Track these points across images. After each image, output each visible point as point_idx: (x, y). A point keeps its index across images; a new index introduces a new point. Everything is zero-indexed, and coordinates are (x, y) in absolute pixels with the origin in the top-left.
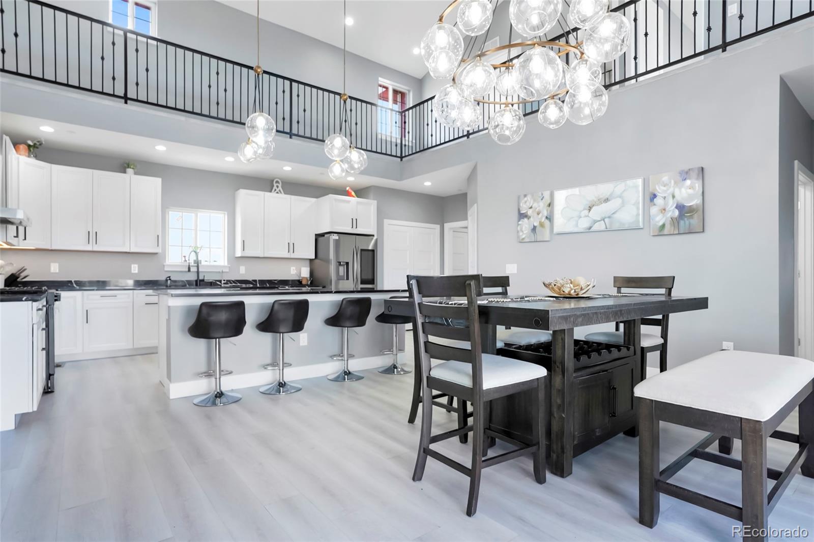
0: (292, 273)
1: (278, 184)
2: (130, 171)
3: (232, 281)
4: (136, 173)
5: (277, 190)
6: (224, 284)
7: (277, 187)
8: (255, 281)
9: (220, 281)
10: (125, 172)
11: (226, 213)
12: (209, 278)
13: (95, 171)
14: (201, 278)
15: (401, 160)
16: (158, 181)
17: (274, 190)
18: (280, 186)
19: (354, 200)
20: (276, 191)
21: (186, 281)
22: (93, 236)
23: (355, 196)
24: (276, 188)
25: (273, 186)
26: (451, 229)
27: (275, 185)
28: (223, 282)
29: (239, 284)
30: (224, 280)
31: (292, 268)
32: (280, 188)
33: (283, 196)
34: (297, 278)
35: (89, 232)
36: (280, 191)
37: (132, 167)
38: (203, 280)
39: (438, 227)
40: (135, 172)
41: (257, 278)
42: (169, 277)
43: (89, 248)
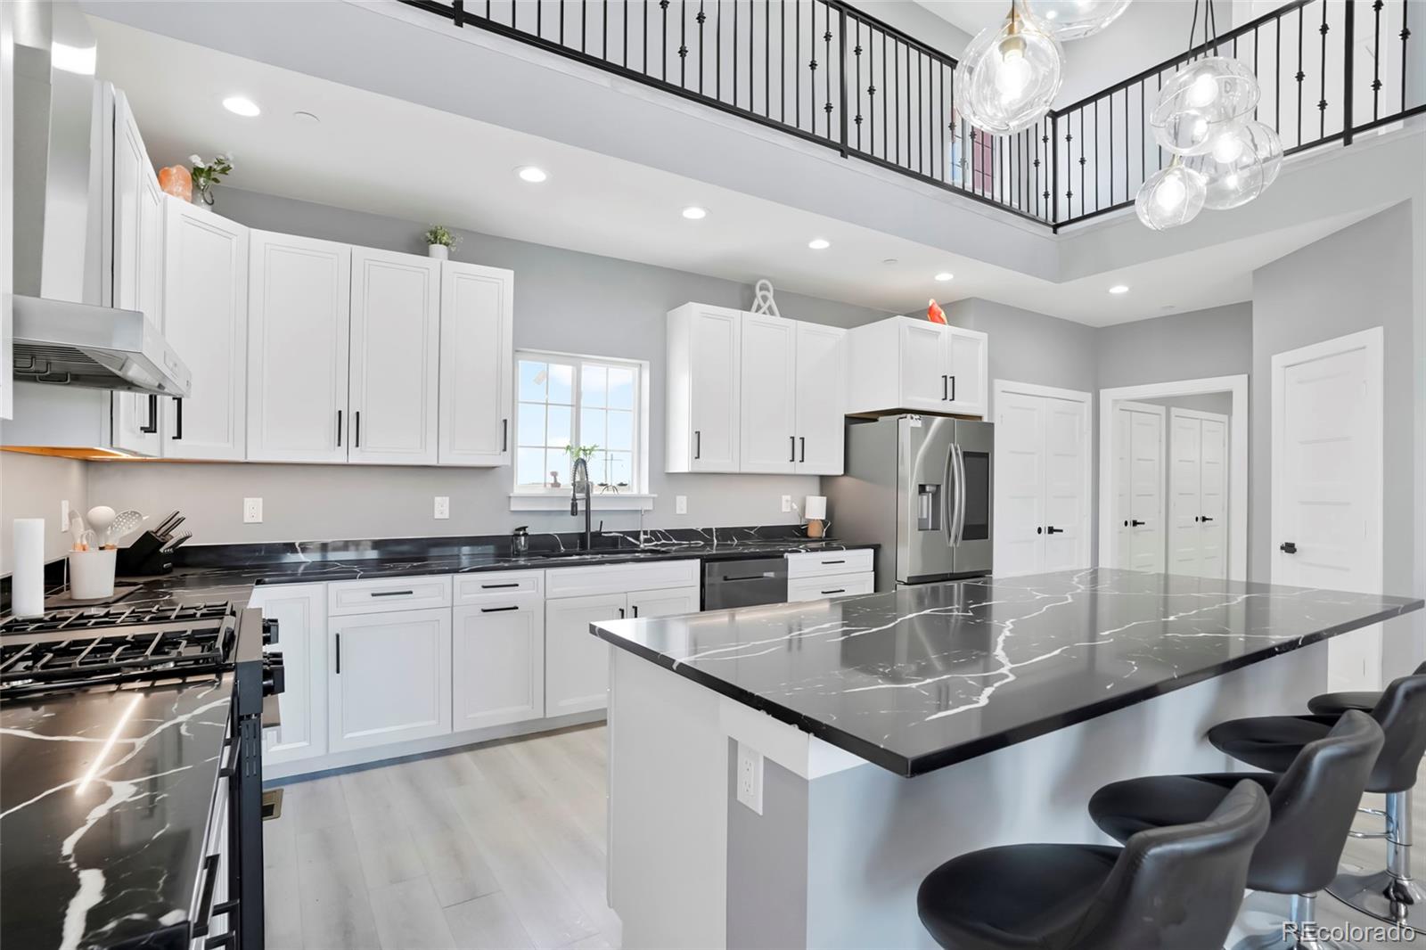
0: (784, 510)
1: (764, 292)
2: (438, 250)
3: (660, 532)
4: (451, 257)
5: (765, 307)
6: (646, 541)
7: (765, 299)
8: (708, 531)
9: (636, 535)
10: (426, 253)
11: (646, 364)
12: (613, 527)
13: (359, 250)
14: (594, 528)
15: (1055, 232)
16: (503, 279)
17: (755, 307)
18: (770, 295)
19: (945, 330)
20: (762, 311)
21: (559, 535)
22: (348, 426)
23: (946, 321)
24: (762, 304)
25: (754, 296)
26: (1116, 401)
27: (759, 294)
28: (642, 537)
29: (674, 541)
30: (645, 533)
31: (786, 498)
32: (771, 301)
33: (778, 319)
34: (795, 522)
35: (340, 412)
36: (770, 308)
37: (445, 239)
38: (598, 534)
39: (1088, 397)
40: (450, 251)
41: (715, 524)
42: (524, 528)
43: (338, 457)
